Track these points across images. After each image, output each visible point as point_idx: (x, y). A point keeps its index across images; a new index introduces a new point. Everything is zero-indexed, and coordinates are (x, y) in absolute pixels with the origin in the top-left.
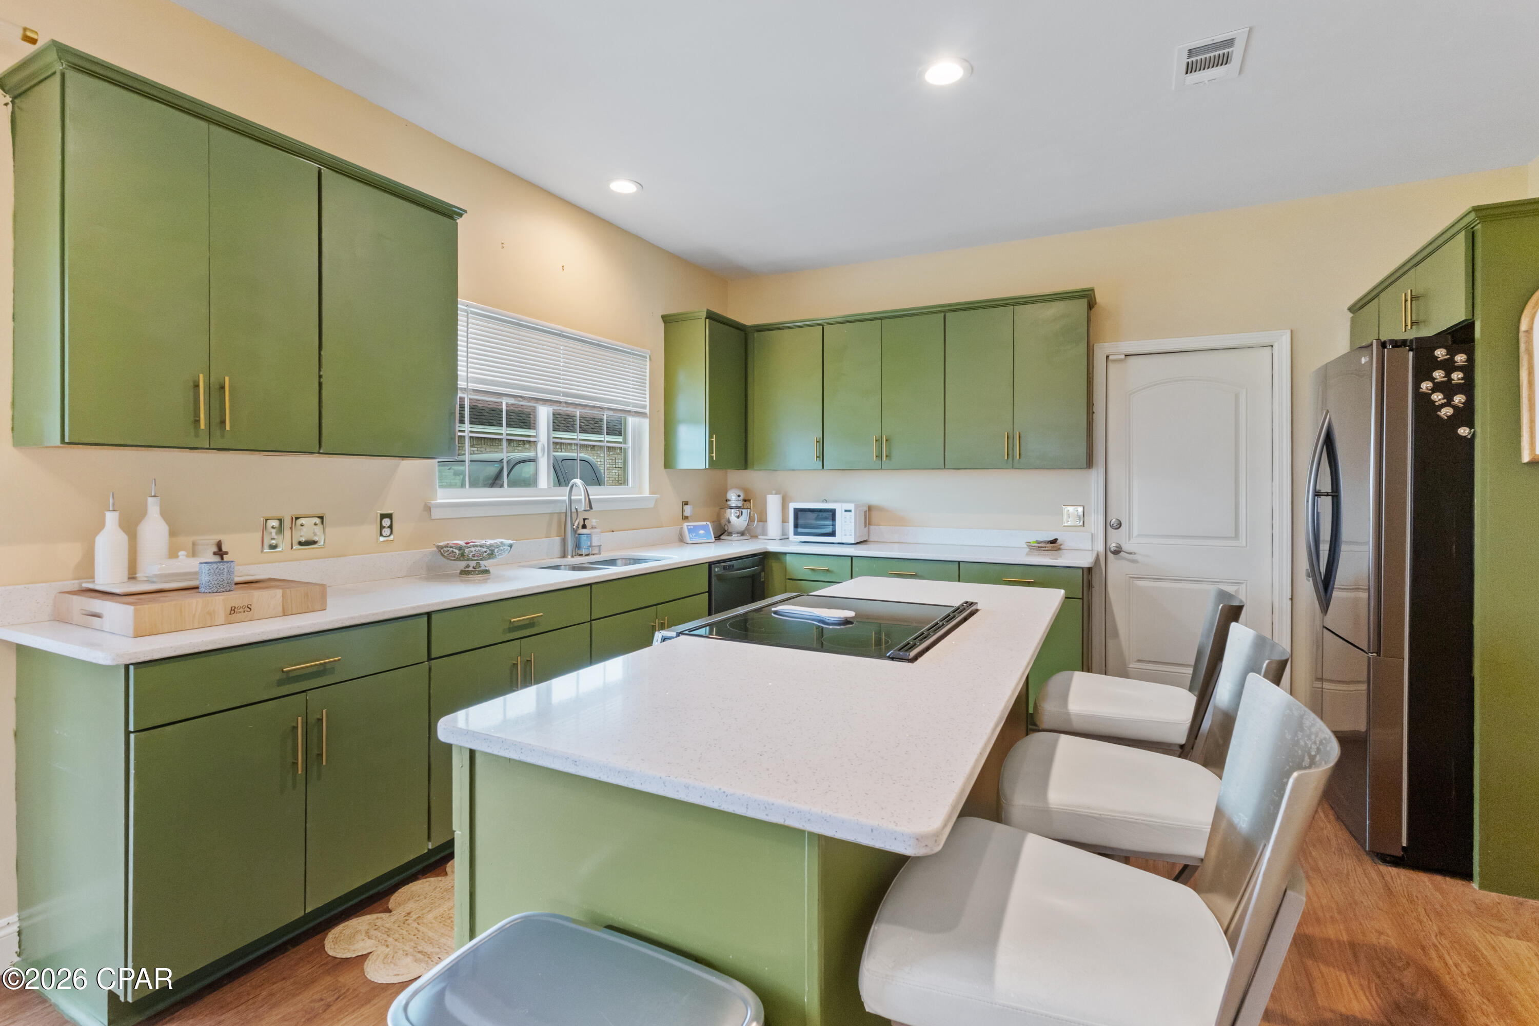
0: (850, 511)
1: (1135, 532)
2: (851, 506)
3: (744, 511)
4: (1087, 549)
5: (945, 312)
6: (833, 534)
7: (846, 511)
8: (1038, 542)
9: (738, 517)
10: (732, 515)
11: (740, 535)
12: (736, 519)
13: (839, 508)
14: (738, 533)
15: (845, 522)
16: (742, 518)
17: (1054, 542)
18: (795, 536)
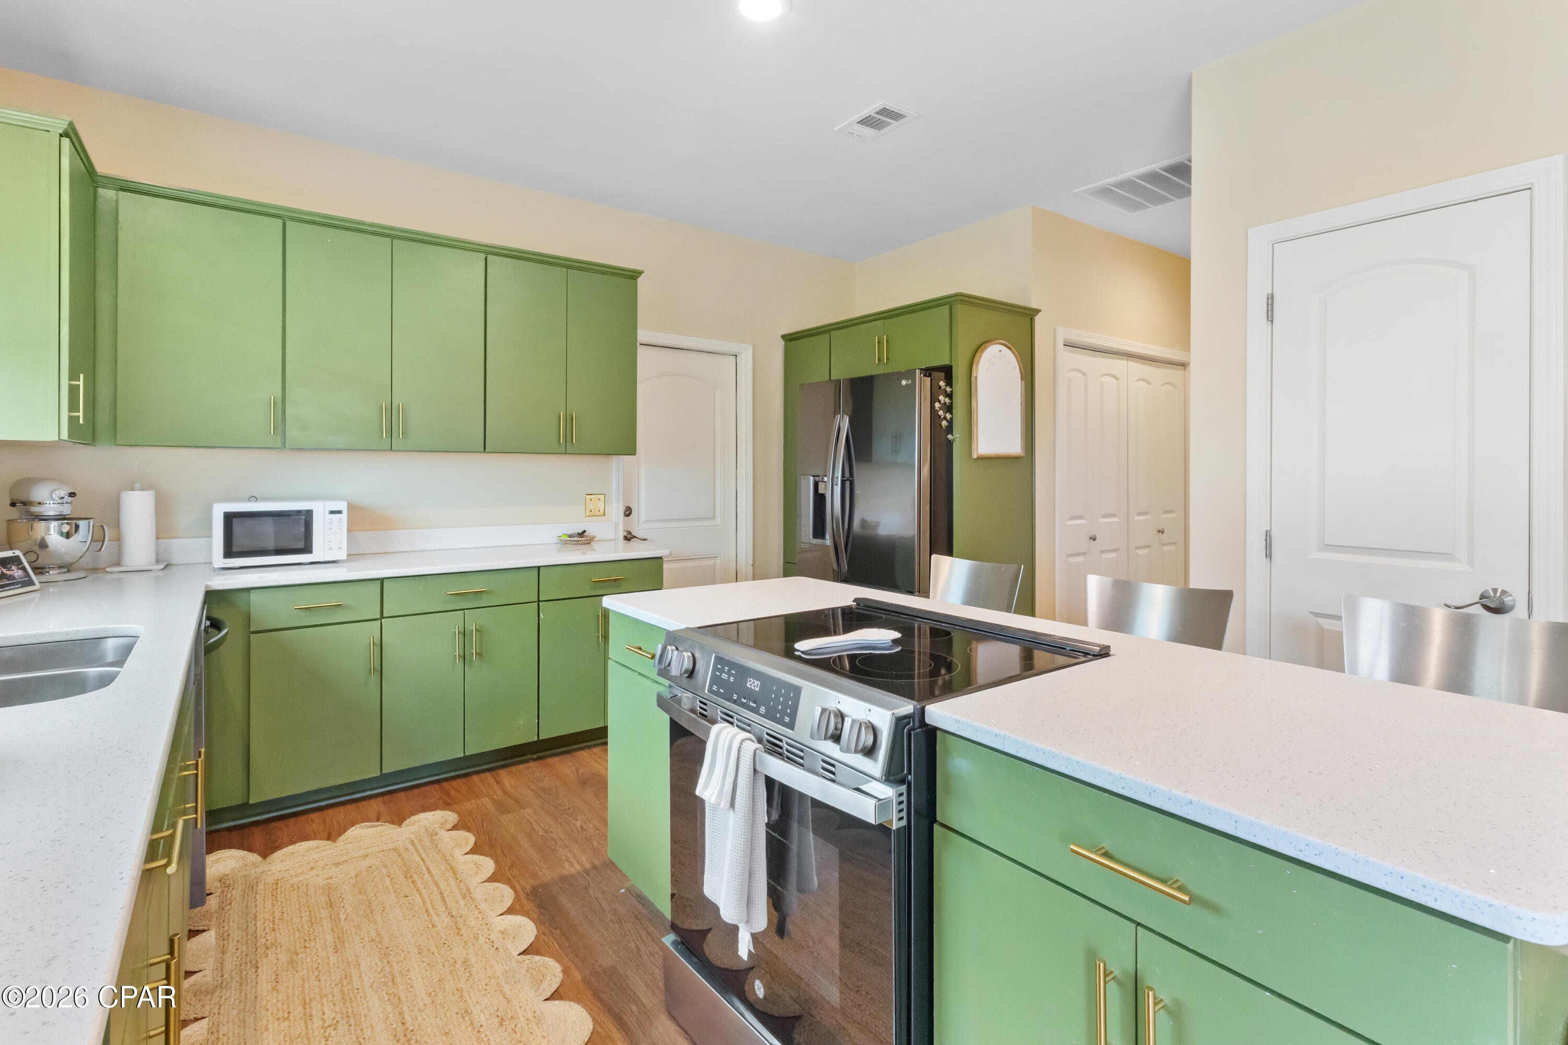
0: (340, 512)
1: (643, 518)
2: (342, 506)
3: (82, 524)
4: (611, 539)
5: (487, 253)
6: (307, 549)
7: (332, 512)
8: (570, 536)
9: (68, 535)
10: (52, 532)
11: (65, 570)
12: (63, 540)
13: (320, 511)
14: (61, 567)
15: (331, 529)
16: (75, 539)
17: (582, 534)
18: (226, 560)
